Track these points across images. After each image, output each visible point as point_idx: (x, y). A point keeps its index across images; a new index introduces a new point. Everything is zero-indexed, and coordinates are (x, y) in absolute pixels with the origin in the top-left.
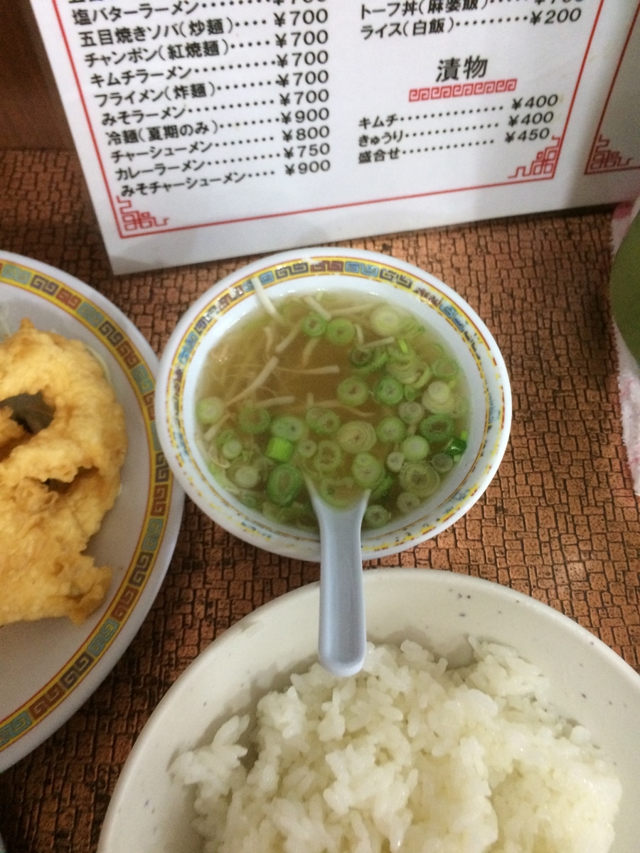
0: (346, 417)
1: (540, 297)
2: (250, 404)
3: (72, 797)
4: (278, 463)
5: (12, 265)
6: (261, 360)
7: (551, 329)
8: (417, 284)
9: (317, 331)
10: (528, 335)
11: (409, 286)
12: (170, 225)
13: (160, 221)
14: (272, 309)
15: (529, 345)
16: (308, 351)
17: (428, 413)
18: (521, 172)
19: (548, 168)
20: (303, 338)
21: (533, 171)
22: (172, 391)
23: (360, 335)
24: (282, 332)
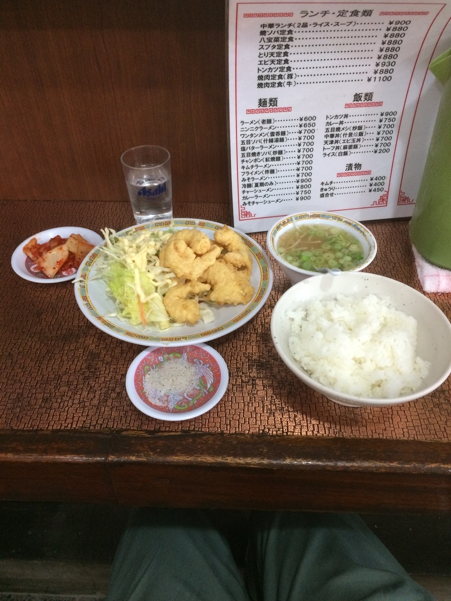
0: (324, 252)
1: (386, 242)
2: (293, 249)
3: (240, 360)
4: (304, 261)
5: (208, 223)
6: (295, 240)
7: (391, 252)
8: (344, 220)
9: (313, 233)
10: (383, 252)
11: (342, 221)
12: (256, 217)
13: (253, 215)
14: (298, 228)
15: (383, 255)
16: (310, 238)
17: (350, 251)
18: (375, 203)
19: (385, 202)
20: (308, 235)
21: (379, 203)
22: (272, 242)
23: (327, 234)
24: (301, 234)
